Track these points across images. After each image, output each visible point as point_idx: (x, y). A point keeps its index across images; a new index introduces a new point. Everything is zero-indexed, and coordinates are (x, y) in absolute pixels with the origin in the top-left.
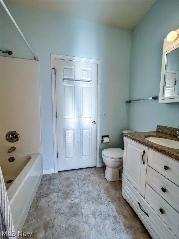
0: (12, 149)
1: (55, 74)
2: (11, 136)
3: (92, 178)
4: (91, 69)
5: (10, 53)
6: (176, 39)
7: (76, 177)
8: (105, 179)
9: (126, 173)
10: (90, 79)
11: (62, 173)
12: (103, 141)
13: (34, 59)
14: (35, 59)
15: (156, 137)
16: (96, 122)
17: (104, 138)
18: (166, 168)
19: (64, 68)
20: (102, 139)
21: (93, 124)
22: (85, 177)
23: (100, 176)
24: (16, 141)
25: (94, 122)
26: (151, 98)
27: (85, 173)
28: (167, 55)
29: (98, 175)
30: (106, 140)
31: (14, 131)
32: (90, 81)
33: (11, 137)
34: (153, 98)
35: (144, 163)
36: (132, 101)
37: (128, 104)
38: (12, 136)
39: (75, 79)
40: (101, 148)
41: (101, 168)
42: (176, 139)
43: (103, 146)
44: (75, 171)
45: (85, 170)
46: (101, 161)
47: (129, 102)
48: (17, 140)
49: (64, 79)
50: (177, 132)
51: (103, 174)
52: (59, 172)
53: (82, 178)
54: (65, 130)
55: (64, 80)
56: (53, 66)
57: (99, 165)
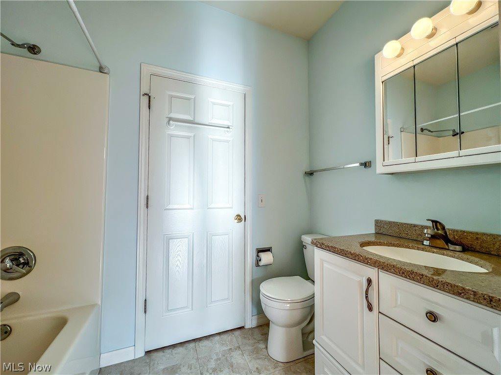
0: (7, 301)
1: (149, 106)
2: (7, 260)
3: (238, 358)
4: (231, 103)
5: (33, 49)
6: (399, 56)
7: (193, 362)
8: (269, 358)
9: (324, 337)
10: (229, 124)
11: (155, 355)
12: (258, 260)
13: (98, 69)
14: (101, 70)
15: (381, 245)
16: (243, 217)
17: (262, 255)
18: (433, 317)
19: (172, 97)
20: (258, 256)
21: (237, 221)
22: (219, 359)
23: (256, 352)
24: (24, 275)
25: (239, 218)
26: (358, 165)
27: (218, 347)
28: (382, 82)
29: (250, 348)
30: (266, 258)
31: (20, 247)
32: (228, 128)
33: (8, 263)
34: (361, 164)
35: (370, 308)
36: (316, 171)
37: (307, 178)
38: (12, 260)
39: (196, 121)
40: (255, 277)
41: (256, 330)
42: (422, 246)
43: (260, 272)
44: (192, 345)
45: (217, 338)
46: (255, 312)
47: (310, 174)
48: (28, 272)
49: (170, 119)
50: (426, 231)
51: (262, 346)
52: (148, 353)
53: (212, 364)
54: (168, 239)
55: (171, 122)
56: (145, 90)
57: (251, 322)
